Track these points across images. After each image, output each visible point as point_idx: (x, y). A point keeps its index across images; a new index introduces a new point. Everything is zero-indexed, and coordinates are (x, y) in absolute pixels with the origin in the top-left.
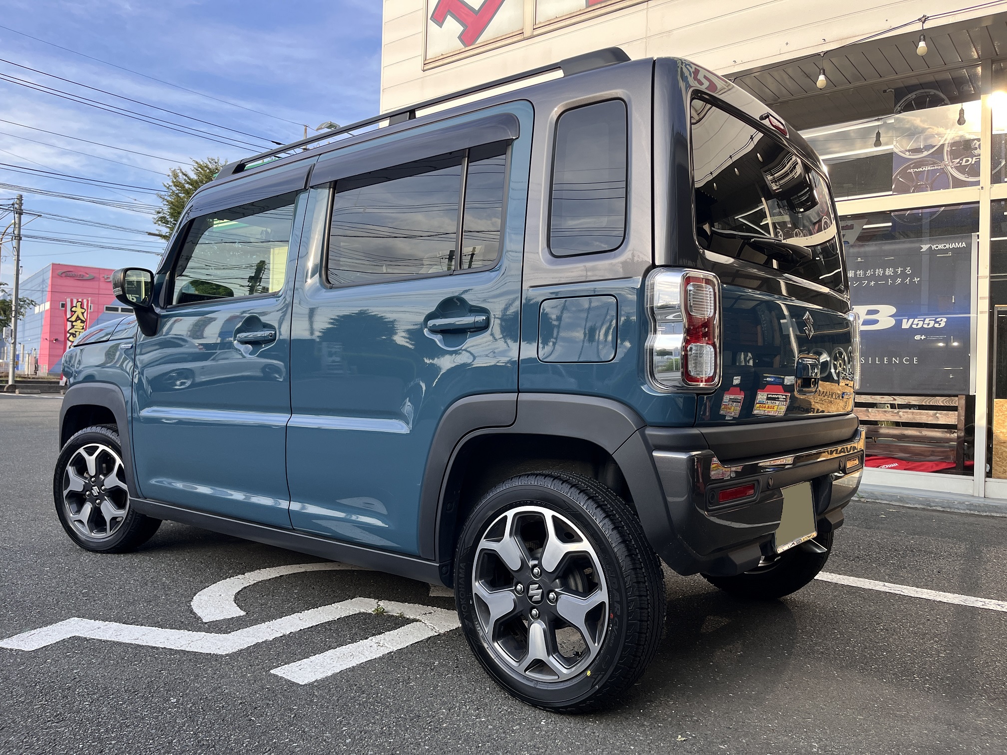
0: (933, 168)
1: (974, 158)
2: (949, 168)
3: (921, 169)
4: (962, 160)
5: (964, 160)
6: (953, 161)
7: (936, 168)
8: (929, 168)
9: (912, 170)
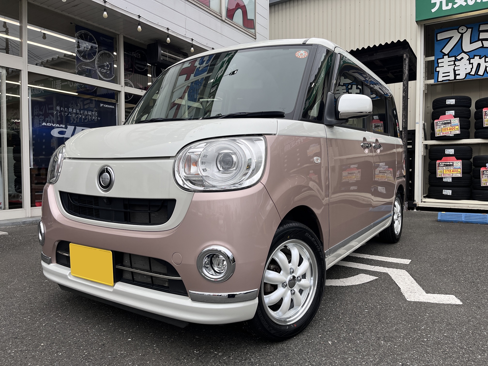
0: (91, 69)
1: (105, 70)
2: (97, 71)
3: (87, 67)
4: (101, 69)
5: (102, 69)
6: (99, 68)
7: (93, 69)
8: (90, 68)
9: (83, 66)
